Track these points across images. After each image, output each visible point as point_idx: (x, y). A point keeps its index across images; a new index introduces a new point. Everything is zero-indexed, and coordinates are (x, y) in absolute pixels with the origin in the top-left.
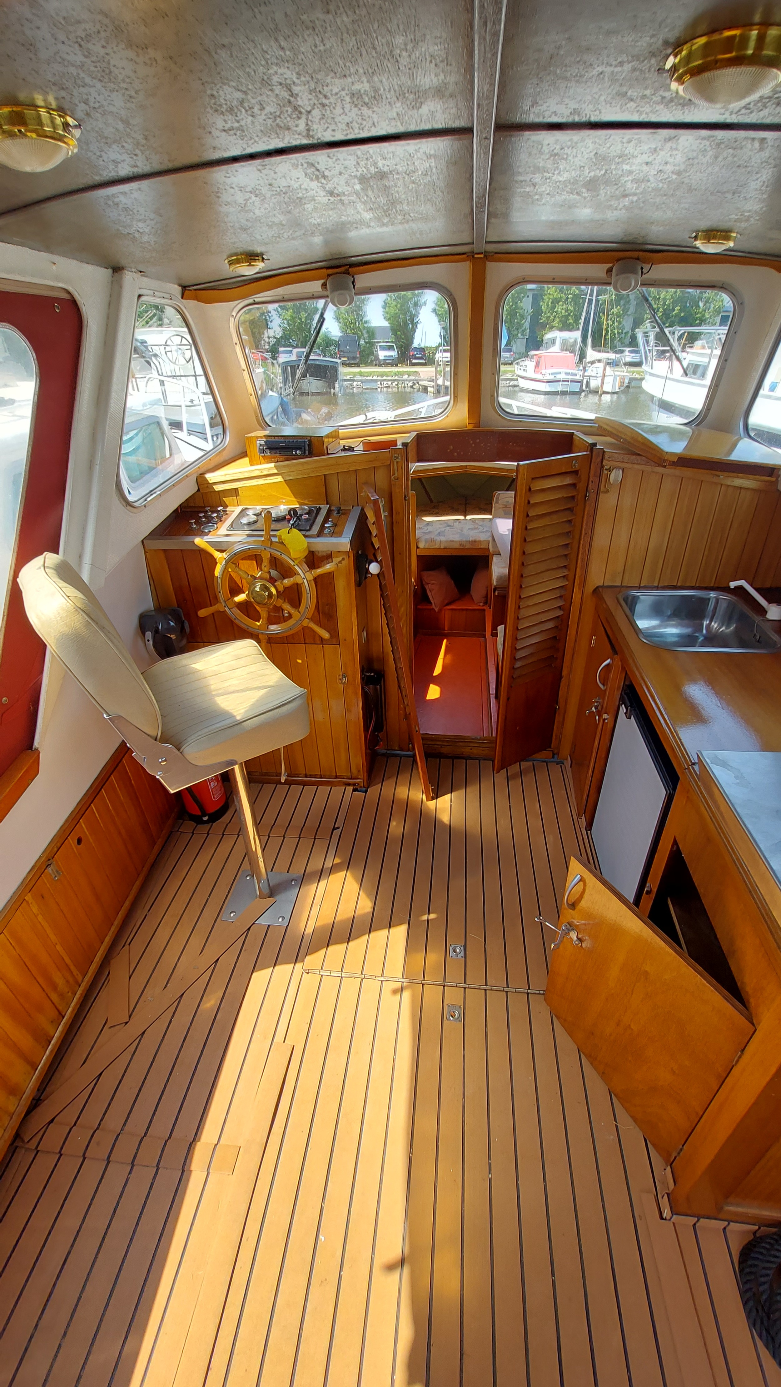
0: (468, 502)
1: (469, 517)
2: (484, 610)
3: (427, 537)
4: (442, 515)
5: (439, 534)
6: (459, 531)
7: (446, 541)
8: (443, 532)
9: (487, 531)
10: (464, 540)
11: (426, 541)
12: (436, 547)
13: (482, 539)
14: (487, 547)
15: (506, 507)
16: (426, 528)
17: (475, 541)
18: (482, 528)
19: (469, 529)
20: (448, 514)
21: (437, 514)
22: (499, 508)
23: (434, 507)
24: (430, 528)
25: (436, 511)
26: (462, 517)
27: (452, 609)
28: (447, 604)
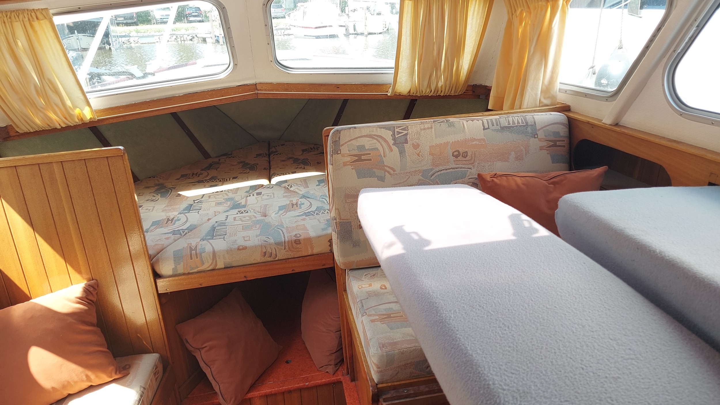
0: (273, 149)
1: (275, 180)
2: (340, 382)
3: (182, 244)
4: (224, 181)
5: (212, 233)
6: (259, 217)
7: (229, 251)
8: (222, 224)
9: (319, 209)
10: (272, 241)
11: (178, 257)
12: (206, 266)
13: (312, 234)
14: (327, 249)
15: (360, 160)
16: (183, 218)
17: (297, 242)
18: (306, 203)
19: (281, 208)
20: (235, 178)
21: (214, 181)
22: (345, 164)
23: (209, 167)
24: (193, 218)
25: (212, 173)
26: (264, 182)
27: (267, 396)
28: (252, 387)
